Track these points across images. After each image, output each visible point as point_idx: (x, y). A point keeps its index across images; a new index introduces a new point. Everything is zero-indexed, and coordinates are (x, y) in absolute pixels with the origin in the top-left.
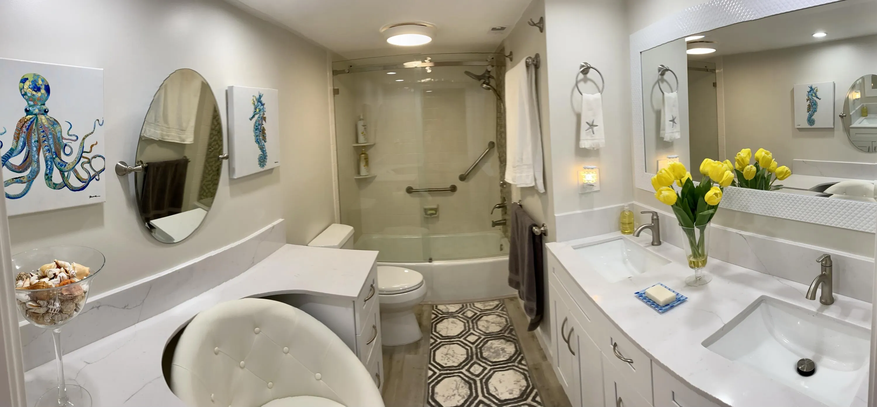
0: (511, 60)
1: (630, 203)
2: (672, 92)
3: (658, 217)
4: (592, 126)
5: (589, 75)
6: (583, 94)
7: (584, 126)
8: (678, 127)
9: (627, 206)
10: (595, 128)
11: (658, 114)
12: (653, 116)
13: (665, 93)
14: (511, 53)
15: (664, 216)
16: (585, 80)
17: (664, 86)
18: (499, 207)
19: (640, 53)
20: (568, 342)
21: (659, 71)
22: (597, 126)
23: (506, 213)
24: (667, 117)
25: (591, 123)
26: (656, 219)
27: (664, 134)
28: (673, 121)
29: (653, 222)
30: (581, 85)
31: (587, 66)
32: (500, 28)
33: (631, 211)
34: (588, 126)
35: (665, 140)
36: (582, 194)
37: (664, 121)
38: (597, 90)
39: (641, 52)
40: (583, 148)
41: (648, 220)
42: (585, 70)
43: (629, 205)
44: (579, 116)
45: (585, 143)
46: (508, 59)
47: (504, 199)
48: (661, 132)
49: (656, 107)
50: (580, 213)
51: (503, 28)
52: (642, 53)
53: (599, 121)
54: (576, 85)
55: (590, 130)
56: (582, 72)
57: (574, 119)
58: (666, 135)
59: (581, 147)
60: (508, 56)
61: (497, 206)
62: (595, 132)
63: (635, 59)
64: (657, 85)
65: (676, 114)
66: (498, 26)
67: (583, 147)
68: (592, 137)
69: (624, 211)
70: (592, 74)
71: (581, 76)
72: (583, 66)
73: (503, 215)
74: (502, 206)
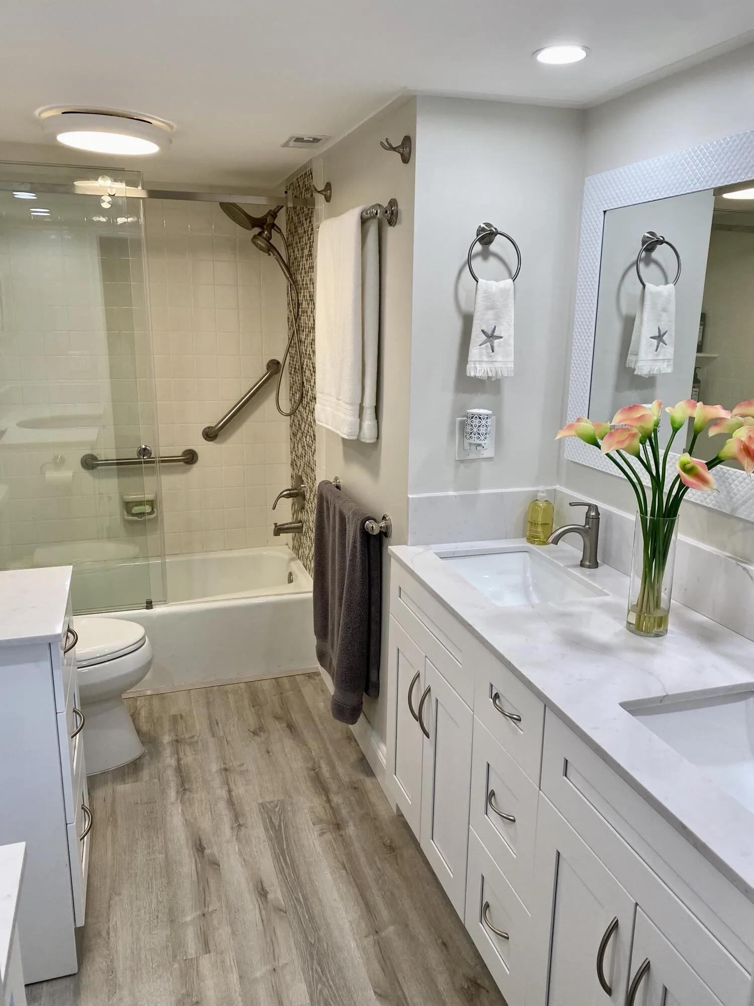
0: (328, 199)
1: (549, 488)
2: (667, 283)
3: (598, 514)
4: (491, 336)
5: (493, 247)
6: (480, 280)
7: (477, 337)
8: (668, 351)
9: (543, 492)
10: (496, 342)
11: (629, 323)
12: (617, 327)
13: (647, 285)
14: (328, 186)
15: (610, 515)
16: (486, 254)
17: (647, 272)
18: (289, 496)
19: (603, 213)
20: (419, 718)
21: (644, 243)
22: (501, 337)
23: (303, 508)
24: (646, 329)
25: (490, 333)
26: (594, 519)
27: (636, 362)
28: (659, 337)
29: (587, 523)
30: (477, 263)
31: (492, 230)
32: (311, 139)
33: (550, 503)
34: (484, 337)
35: (636, 373)
36: (462, 461)
37: (639, 337)
38: (506, 274)
39: (605, 212)
40: (470, 378)
41: (579, 517)
42: (486, 236)
43: (548, 491)
44: (468, 320)
45: (478, 367)
46: (320, 199)
47: (299, 480)
48: (630, 357)
49: (625, 310)
50: (456, 497)
51: (316, 140)
52: (607, 213)
53: (506, 330)
54: (469, 262)
55: (488, 344)
56: (481, 240)
57: (457, 325)
58: (640, 364)
59: (468, 375)
60: (322, 191)
61: (285, 493)
62: (496, 349)
63: (592, 222)
64: (634, 270)
65: (668, 323)
66: (306, 134)
67: (472, 374)
68: (491, 356)
69: (537, 500)
70: (498, 245)
71: (478, 247)
72: (483, 230)
73: (295, 512)
74: (296, 494)
